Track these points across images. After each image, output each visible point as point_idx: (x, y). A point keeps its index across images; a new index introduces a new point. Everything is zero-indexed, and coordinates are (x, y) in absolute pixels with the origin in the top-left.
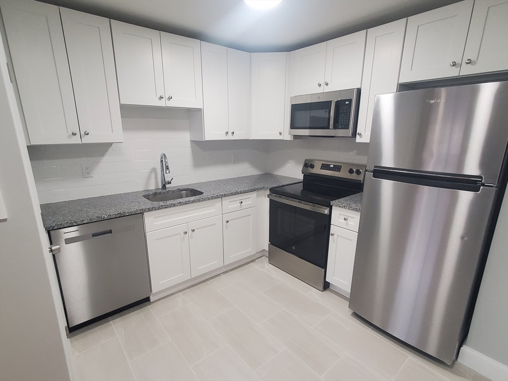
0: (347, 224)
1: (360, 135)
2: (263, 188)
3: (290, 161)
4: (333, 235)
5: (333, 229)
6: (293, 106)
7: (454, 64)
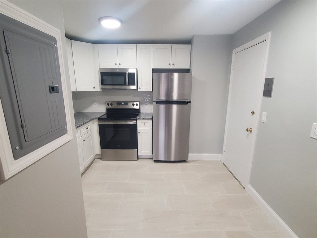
0: (145, 126)
1: (139, 88)
2: (94, 119)
3: (95, 103)
4: (139, 132)
5: (139, 130)
6: (101, 73)
7: (169, 64)
